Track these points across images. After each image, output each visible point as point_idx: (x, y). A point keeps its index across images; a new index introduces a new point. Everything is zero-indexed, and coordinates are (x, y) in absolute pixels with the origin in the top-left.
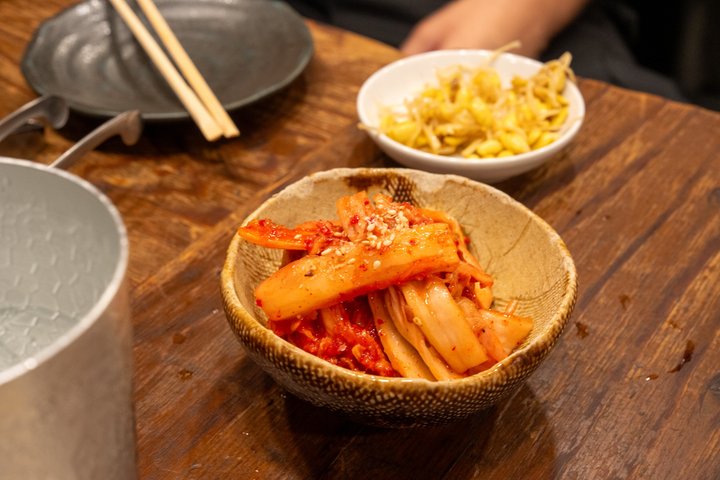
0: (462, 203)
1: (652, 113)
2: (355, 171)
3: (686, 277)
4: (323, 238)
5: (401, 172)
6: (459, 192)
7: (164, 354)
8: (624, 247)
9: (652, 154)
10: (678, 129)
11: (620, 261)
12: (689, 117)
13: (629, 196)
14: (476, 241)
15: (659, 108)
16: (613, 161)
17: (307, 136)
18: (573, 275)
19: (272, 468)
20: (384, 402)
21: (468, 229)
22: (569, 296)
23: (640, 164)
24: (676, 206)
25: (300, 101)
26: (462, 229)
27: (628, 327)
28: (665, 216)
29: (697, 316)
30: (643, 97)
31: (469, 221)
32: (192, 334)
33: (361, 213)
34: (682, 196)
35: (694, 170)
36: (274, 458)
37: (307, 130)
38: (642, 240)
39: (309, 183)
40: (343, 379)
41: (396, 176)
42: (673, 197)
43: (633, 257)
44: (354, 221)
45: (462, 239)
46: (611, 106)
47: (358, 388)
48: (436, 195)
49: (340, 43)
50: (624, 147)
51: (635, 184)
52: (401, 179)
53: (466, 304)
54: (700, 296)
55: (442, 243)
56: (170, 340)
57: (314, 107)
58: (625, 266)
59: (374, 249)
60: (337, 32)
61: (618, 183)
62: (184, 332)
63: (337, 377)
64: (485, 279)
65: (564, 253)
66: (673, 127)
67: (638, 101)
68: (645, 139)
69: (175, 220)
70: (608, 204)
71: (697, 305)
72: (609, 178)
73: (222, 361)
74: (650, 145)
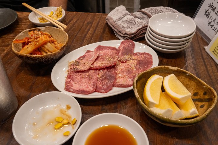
0: (49, 30)
1: (76, 14)
2: (30, 29)
3: (86, 35)
4: (27, 39)
5: (38, 28)
6: (48, 29)
7: (7, 66)
8: (76, 33)
9: (78, 20)
10: (81, 16)
11: (76, 35)
12: (82, 14)
13: (76, 26)
14: (53, 36)
15: (77, 13)
16: (72, 22)
17: (21, 30)
18: (67, 35)
19: (30, 76)
20: (44, 58)
21: (51, 34)
22: (68, 38)
23: (76, 22)
24: (82, 26)
25: (18, 24)
26: (50, 35)
27: (79, 44)
28: (81, 28)
29: (88, 40)
30: (75, 12)
31: (51, 33)
32: (10, 62)
33: (33, 34)
34: (83, 25)
35: (84, 21)
36: (30, 75)
37: (21, 29)
38: (79, 32)
39: (23, 33)
40: (36, 57)
41: (37, 29)
42: (82, 25)
43: (78, 34)
44: (32, 36)
45: (50, 36)
46: (70, 15)
47: (39, 57)
48: (44, 30)
49: (22, 14)
50: (73, 20)
51: (76, 24)
52: (38, 29)
53: (53, 44)
54: (88, 37)
55: (46, 38)
56: (7, 64)
57: (21, 25)
58: (77, 36)
59: (36, 41)
60: (22, 12)
61: (73, 25)
62: (9, 62)
63: (35, 57)
64: (55, 41)
65: (66, 33)
66: (80, 16)
67: (74, 13)
68: (76, 18)
69: (1, 48)
70: (72, 28)
71: (88, 38)
72: (72, 25)
73: (17, 65)
74: (77, 19)
